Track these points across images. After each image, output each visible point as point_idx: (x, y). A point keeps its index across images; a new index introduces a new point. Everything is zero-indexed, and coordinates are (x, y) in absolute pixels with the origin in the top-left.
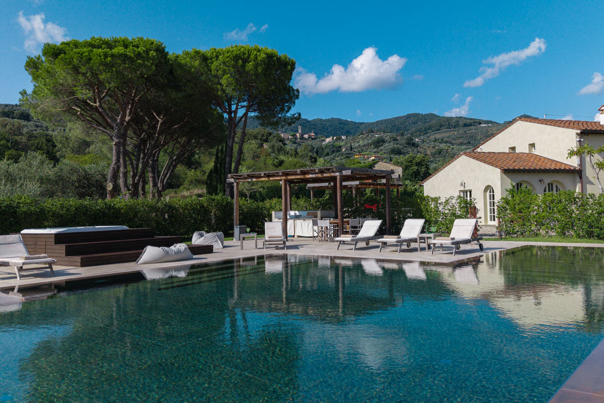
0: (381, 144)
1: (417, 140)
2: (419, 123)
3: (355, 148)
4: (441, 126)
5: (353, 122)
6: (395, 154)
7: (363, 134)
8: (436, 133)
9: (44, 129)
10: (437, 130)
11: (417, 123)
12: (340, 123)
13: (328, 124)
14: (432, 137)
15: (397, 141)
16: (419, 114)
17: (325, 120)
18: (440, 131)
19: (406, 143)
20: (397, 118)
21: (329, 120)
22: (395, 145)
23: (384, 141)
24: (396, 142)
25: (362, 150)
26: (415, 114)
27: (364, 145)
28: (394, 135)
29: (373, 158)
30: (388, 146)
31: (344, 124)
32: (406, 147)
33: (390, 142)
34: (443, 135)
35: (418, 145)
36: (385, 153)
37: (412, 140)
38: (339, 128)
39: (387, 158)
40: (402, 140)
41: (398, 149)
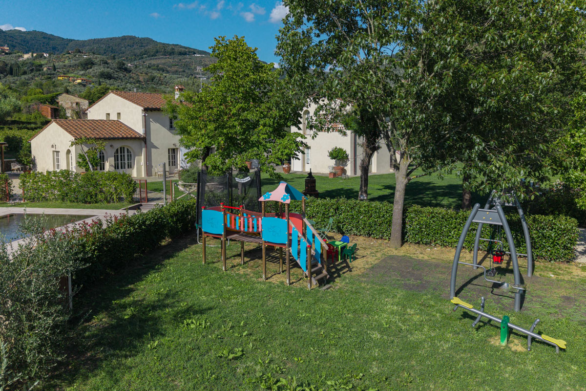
0: (89, 66)
1: (129, 65)
2: (135, 47)
3: (59, 68)
4: (157, 52)
6: (105, 78)
7: (70, 53)
8: (151, 59)
10: (152, 56)
11: (133, 46)
12: (44, 38)
15: (108, 64)
17: (24, 33)
19: (118, 67)
21: (30, 33)
22: (106, 69)
23: (93, 64)
24: (106, 65)
25: (67, 71)
27: (71, 66)
28: (104, 57)
29: (79, 81)
30: (97, 69)
31: (49, 39)
32: (117, 71)
33: (100, 65)
34: (158, 61)
35: (131, 71)
36: (93, 76)
37: (124, 64)
38: (44, 43)
39: (96, 82)
40: (114, 64)
41: (109, 73)
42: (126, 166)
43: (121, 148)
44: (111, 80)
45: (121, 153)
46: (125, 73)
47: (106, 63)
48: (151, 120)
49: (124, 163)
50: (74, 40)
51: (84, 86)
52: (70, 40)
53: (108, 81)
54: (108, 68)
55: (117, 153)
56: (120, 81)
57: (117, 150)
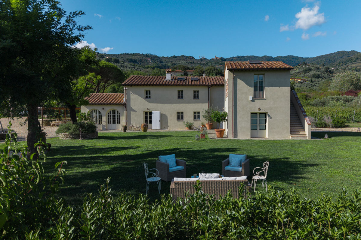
0: (308, 71)
1: (333, 68)
2: (344, 57)
3: (292, 74)
4: (357, 59)
5: (301, 57)
6: (315, 78)
7: (300, 65)
8: (352, 64)
9: (125, 67)
10: (354, 62)
11: (343, 57)
12: (293, 59)
13: (285, 59)
14: (349, 67)
15: (319, 69)
16: (345, 51)
17: (284, 57)
18: (356, 62)
19: (325, 71)
20: (330, 54)
21: (286, 57)
22: (317, 72)
23: (310, 70)
24: (318, 70)
25: (296, 76)
26: (342, 51)
27: (298, 72)
28: (318, 66)
29: (300, 80)
30: (312, 73)
31: (296, 59)
32: (324, 73)
33: (314, 70)
34: (357, 65)
35: (333, 72)
36: (309, 77)
37: (329, 68)
38: (292, 61)
39: (309, 80)
40: (323, 69)
41: (318, 75)
42: (116, 122)
43: (113, 111)
44: (319, 79)
45: (113, 113)
46: (329, 74)
47: (318, 69)
48: (131, 92)
49: (115, 120)
50: (309, 58)
51: (302, 83)
52: (306, 58)
53: (317, 79)
54: (319, 71)
55: (111, 113)
56: (324, 79)
57: (110, 112)
